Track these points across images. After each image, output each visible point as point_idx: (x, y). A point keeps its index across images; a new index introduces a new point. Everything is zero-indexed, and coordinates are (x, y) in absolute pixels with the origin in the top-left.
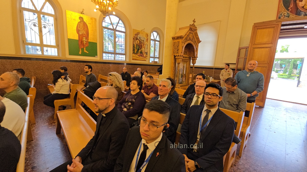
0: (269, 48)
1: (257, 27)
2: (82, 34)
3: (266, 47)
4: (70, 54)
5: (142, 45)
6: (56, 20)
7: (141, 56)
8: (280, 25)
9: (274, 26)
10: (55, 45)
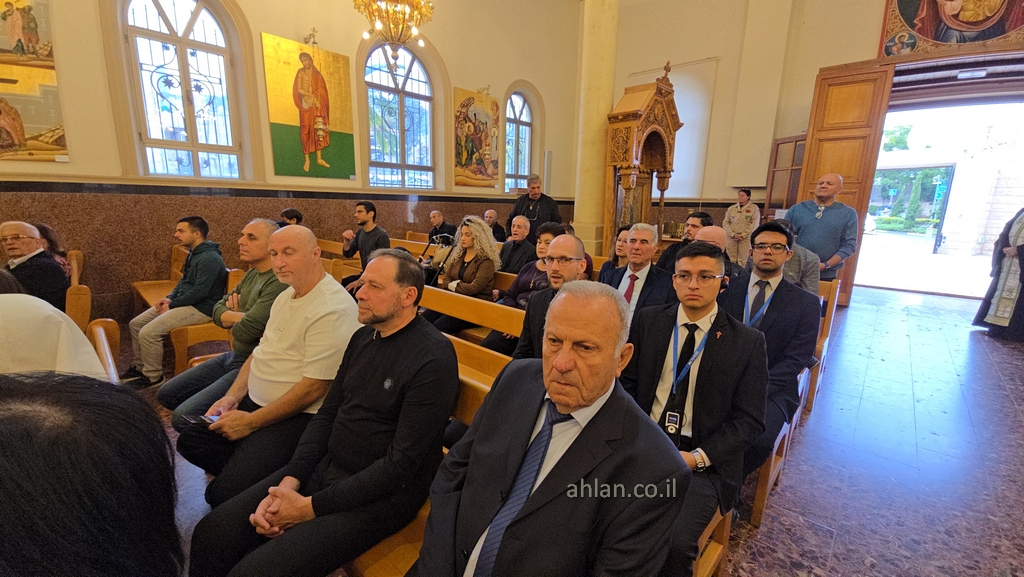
0: (862, 141)
1: (830, 78)
2: (311, 108)
3: (854, 138)
4: (278, 173)
5: (483, 138)
6: (232, 65)
7: (481, 173)
8: (891, 72)
9: (875, 76)
10: (231, 144)
